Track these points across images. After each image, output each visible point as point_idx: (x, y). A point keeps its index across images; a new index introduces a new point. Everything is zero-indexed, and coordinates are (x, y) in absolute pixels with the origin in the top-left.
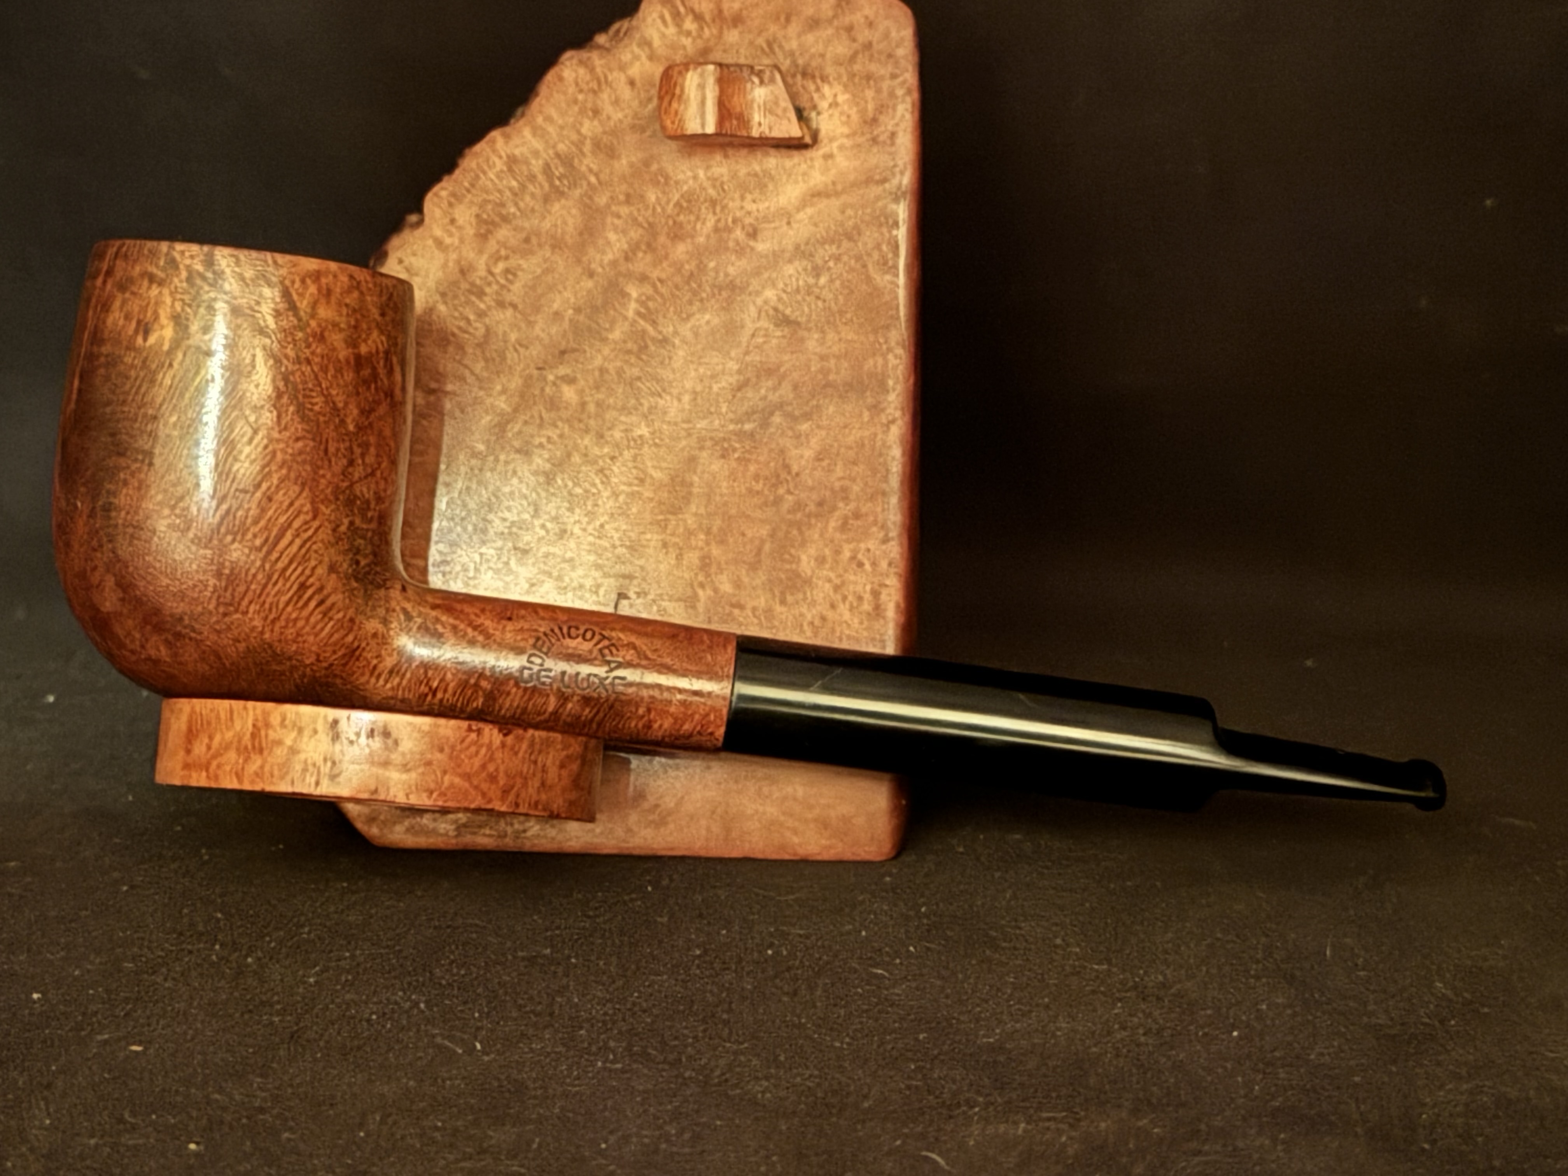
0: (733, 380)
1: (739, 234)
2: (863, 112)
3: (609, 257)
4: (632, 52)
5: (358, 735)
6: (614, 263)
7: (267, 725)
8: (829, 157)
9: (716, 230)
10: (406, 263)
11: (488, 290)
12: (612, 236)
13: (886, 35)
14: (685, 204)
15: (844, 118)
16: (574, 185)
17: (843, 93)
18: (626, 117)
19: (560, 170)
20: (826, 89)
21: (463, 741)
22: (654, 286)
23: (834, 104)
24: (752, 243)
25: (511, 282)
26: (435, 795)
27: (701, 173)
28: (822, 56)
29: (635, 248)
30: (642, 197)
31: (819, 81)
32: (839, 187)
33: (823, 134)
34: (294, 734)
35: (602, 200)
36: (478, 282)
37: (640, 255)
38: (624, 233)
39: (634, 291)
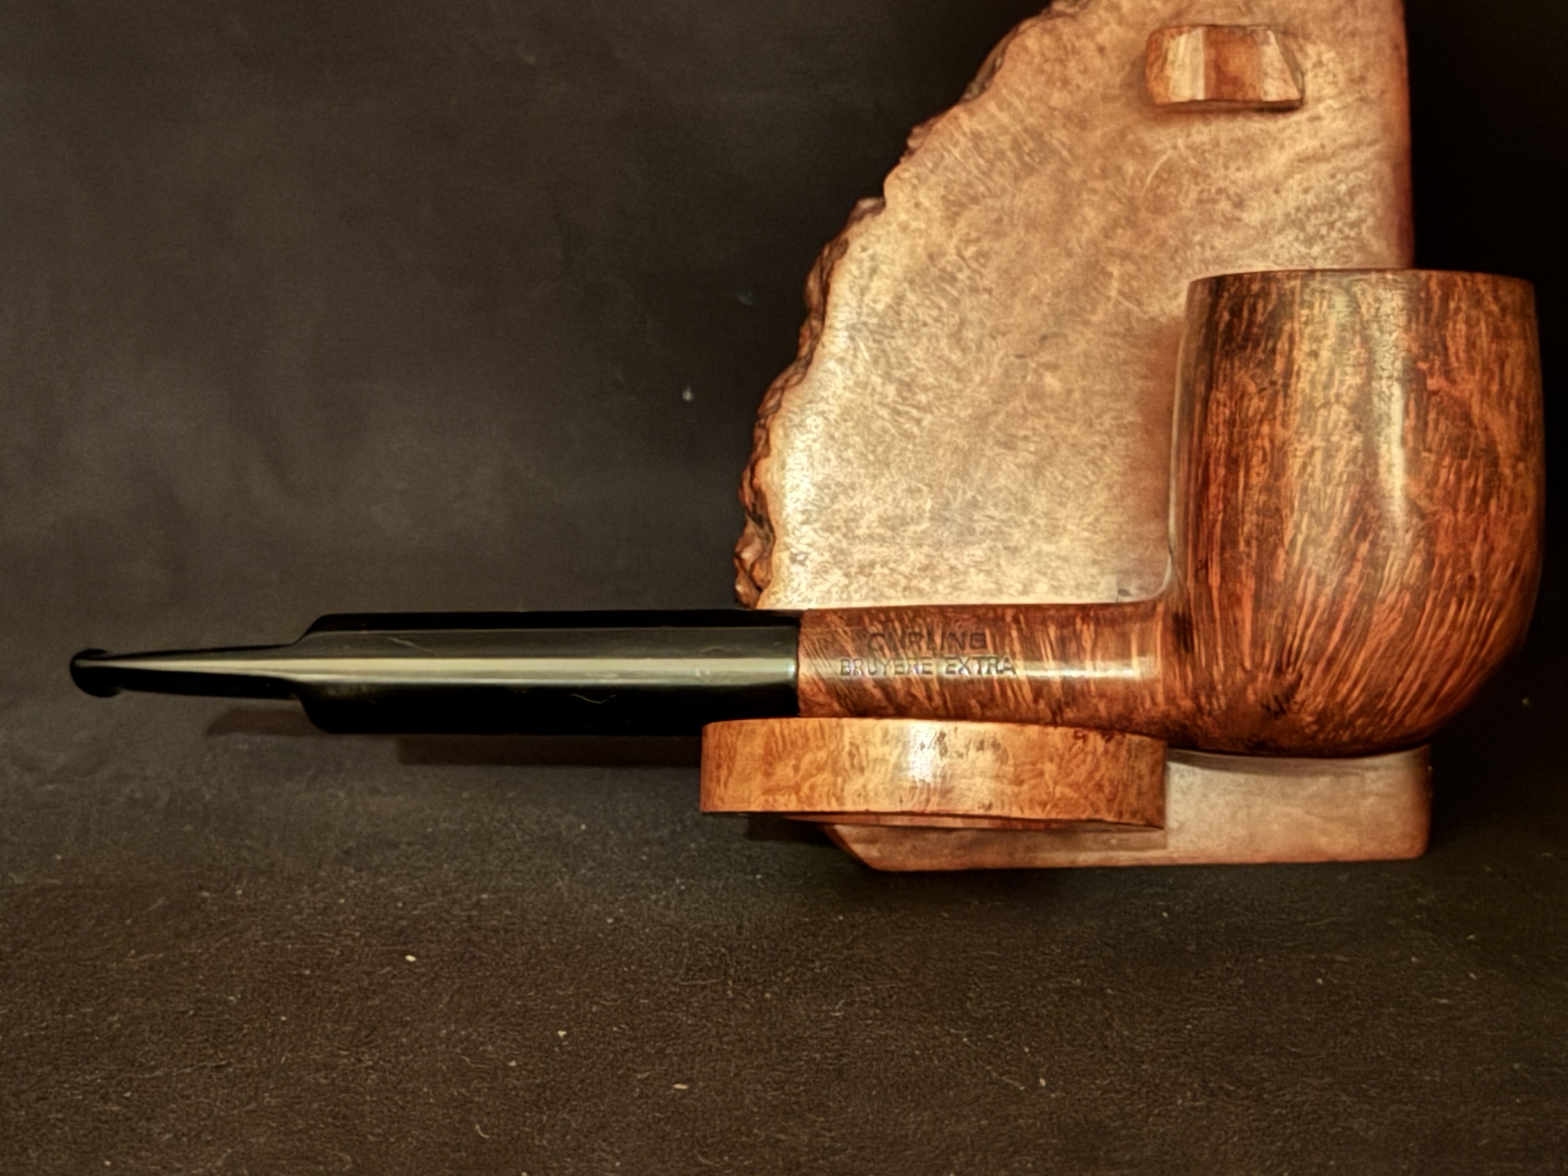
1: (1224, 205)
2: (1350, 72)
3: (1087, 235)
4: (1100, 17)
6: (1093, 242)
7: (867, 743)
8: (1316, 118)
9: (1200, 201)
10: (871, 250)
11: (960, 276)
12: (1089, 212)
14: (1165, 176)
15: (1330, 78)
16: (1044, 161)
17: (1328, 50)
18: (1097, 86)
19: (1030, 146)
20: (1311, 49)
22: (1137, 264)
23: (1319, 64)
24: (1237, 213)
25: (984, 266)
26: (1049, 807)
27: (1180, 142)
28: (1304, 13)
29: (1115, 223)
30: (1119, 170)
31: (1303, 40)
32: (1329, 151)
33: (1311, 94)
34: (898, 750)
35: (1075, 174)
36: (949, 268)
37: (1120, 231)
38: (1101, 208)
39: (1115, 270)
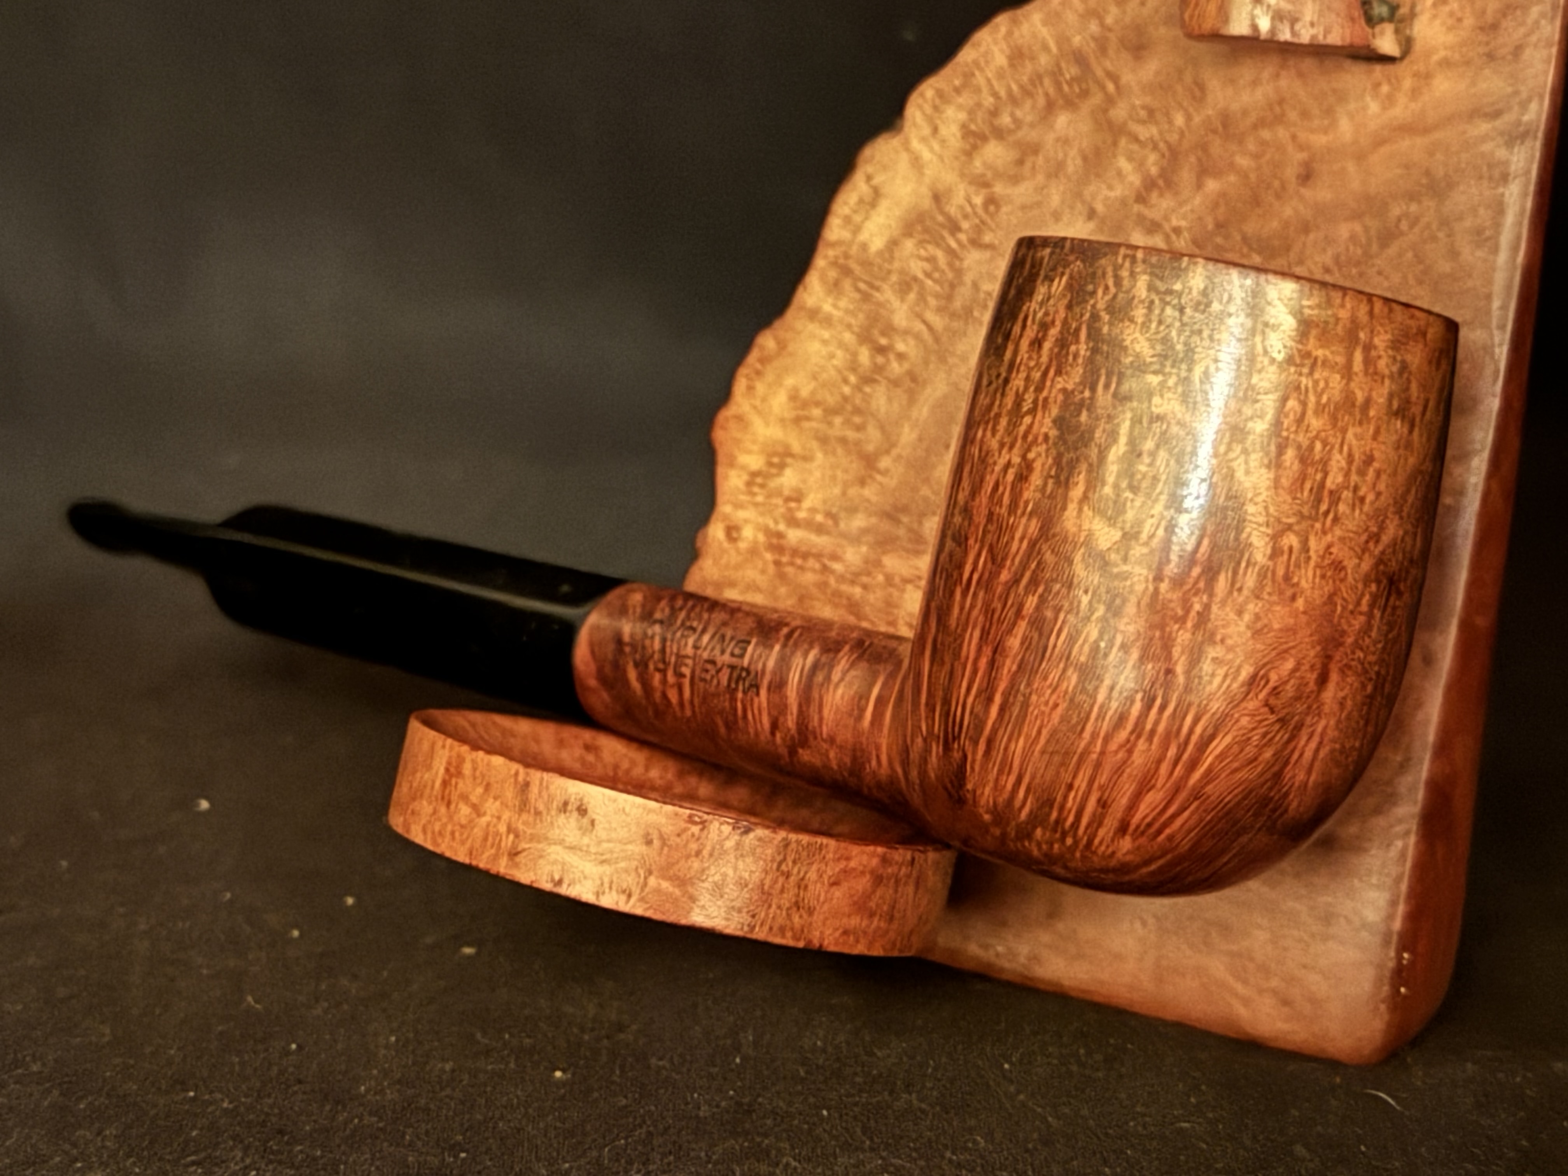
2: (1480, 15)
5: (548, 806)
6: (1123, 203)
8: (1423, 75)
10: (876, 181)
11: (965, 225)
15: (1451, 22)
16: (1086, 93)
19: (1071, 71)
21: (679, 835)
24: (1302, 189)
25: (992, 216)
26: (635, 899)
32: (1430, 120)
36: (954, 213)
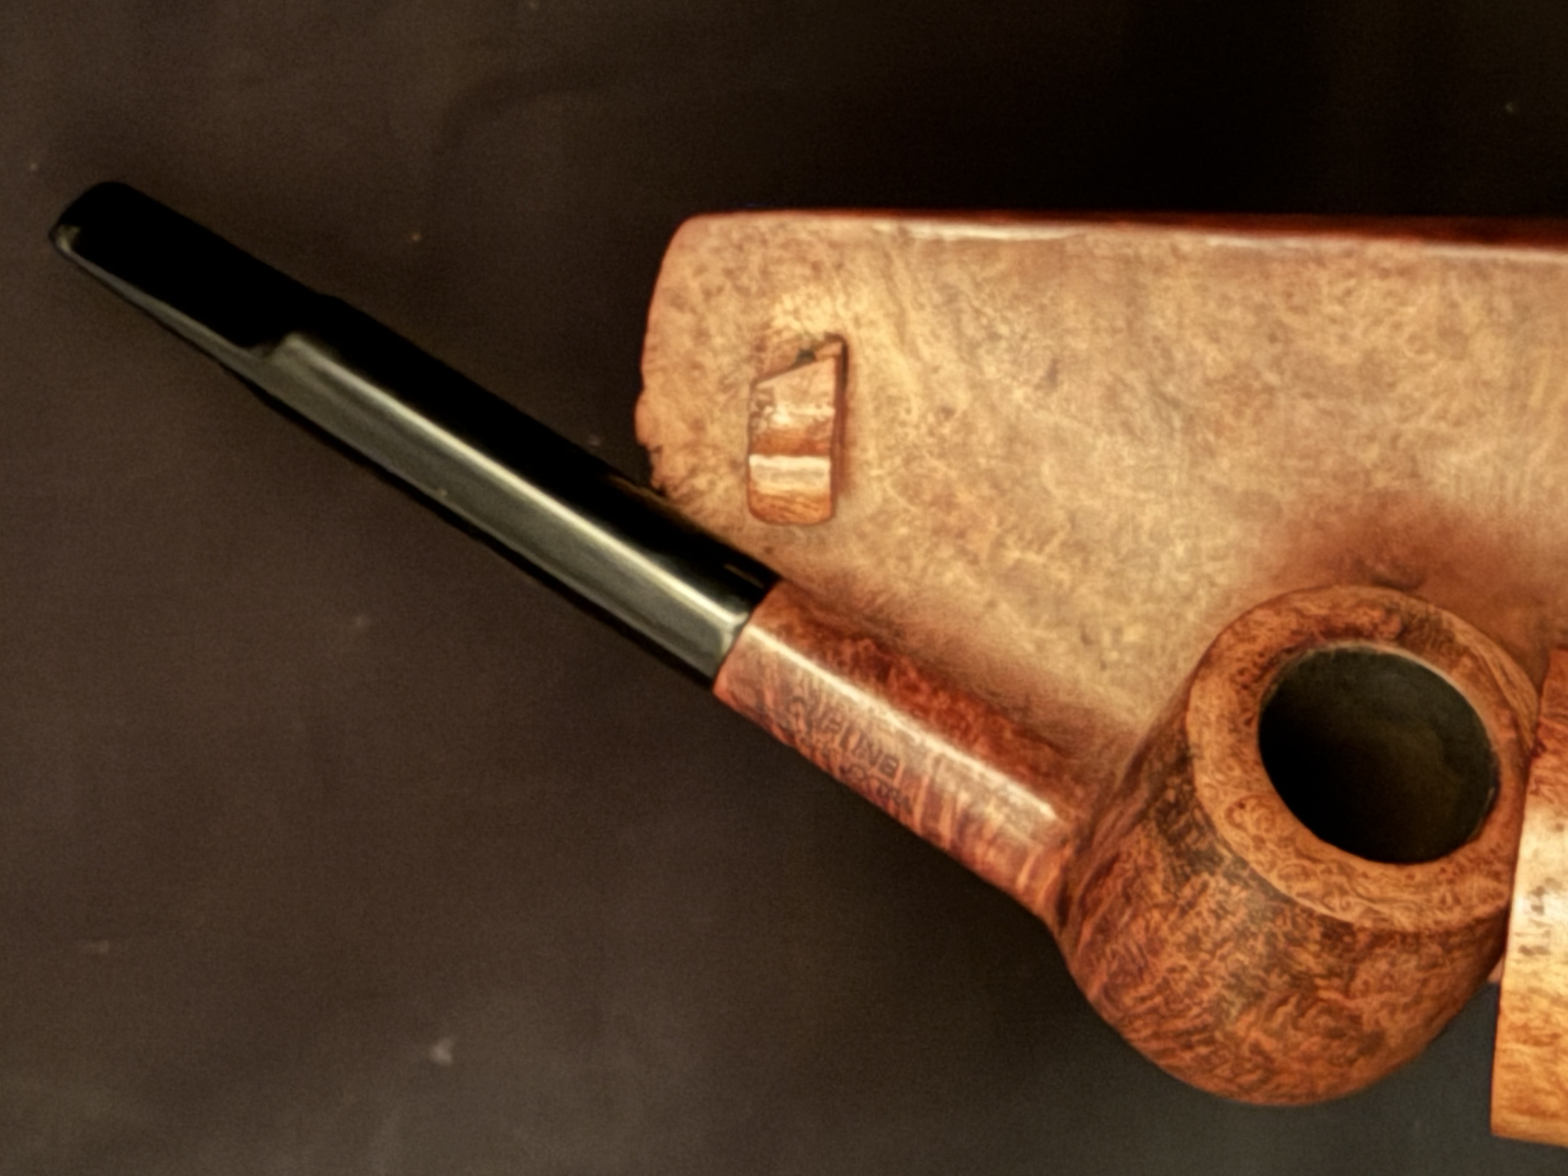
0: (1121, 439)
1: (947, 429)
2: (806, 280)
3: (970, 582)
5: (1539, 925)
6: (980, 575)
7: (1525, 1027)
8: (857, 321)
9: (942, 456)
12: (949, 577)
13: (717, 251)
14: (911, 492)
15: (812, 303)
17: (781, 302)
20: (780, 322)
21: (1551, 801)
22: (1007, 531)
23: (796, 313)
24: (958, 415)
27: (875, 472)
28: (739, 328)
29: (962, 552)
30: (902, 543)
31: (769, 332)
32: (893, 309)
33: (832, 329)
34: (1535, 998)
37: (970, 547)
38: (945, 564)
39: (1013, 554)
